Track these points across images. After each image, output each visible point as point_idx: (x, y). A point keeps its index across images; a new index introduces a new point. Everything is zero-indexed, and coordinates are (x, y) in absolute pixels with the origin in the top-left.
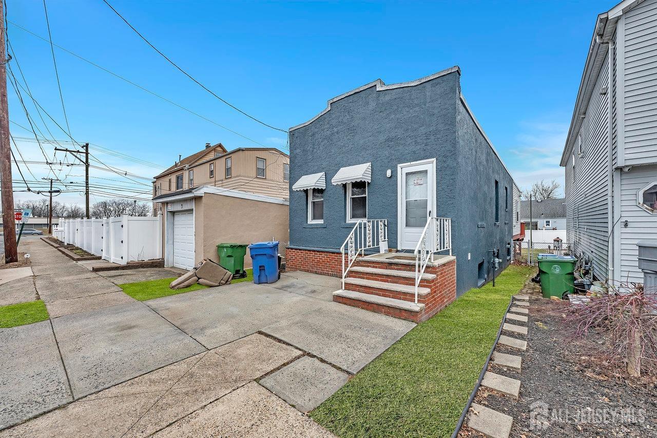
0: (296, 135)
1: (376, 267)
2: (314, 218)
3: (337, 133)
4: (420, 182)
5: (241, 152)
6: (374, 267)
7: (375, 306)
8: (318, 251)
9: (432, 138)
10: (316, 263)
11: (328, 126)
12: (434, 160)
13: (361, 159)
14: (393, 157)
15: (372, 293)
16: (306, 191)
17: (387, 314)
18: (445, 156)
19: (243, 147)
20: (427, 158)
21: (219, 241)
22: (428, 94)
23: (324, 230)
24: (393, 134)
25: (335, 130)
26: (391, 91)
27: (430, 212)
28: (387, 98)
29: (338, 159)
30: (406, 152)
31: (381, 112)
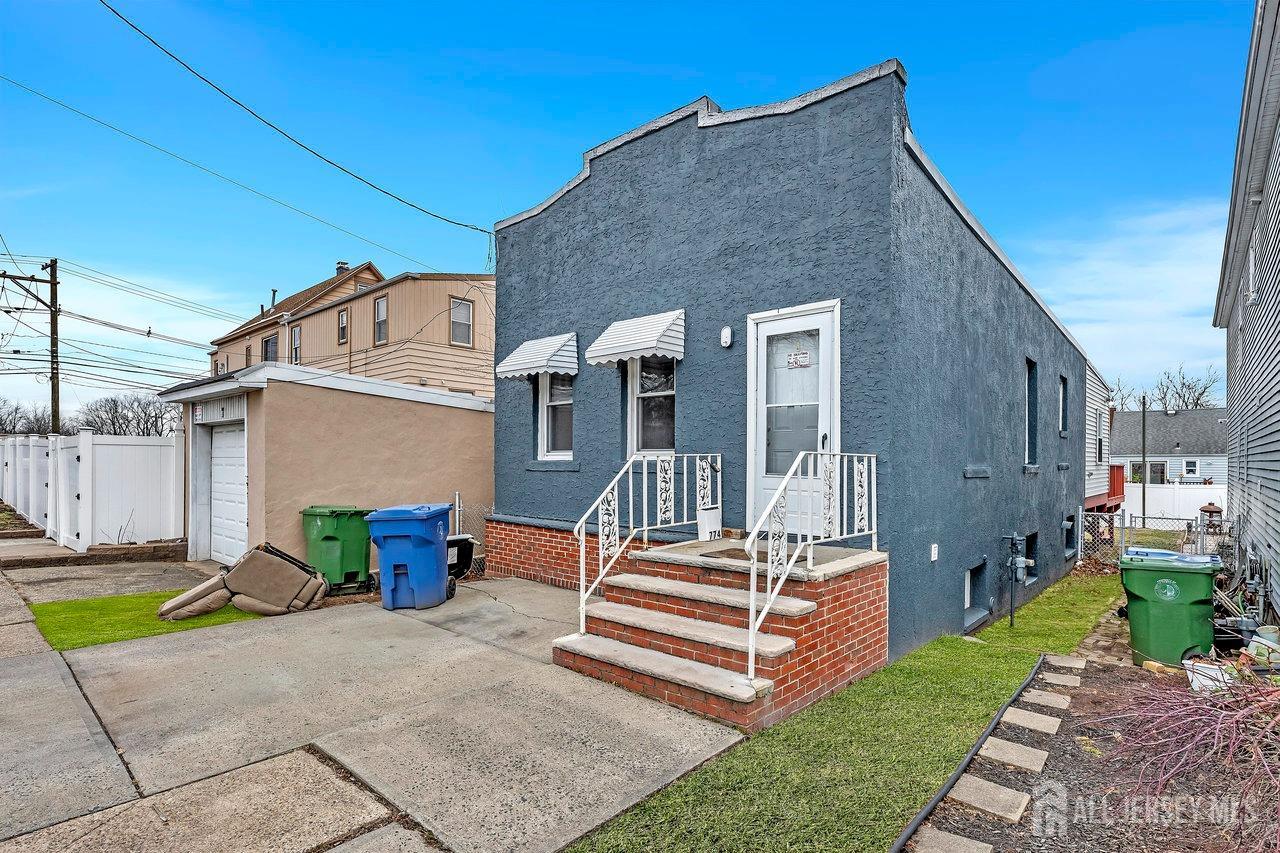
0: (510, 240)
1: (674, 577)
2: (554, 446)
3: (606, 234)
4: (802, 360)
5: (409, 284)
6: (668, 576)
7: (648, 681)
8: (559, 530)
9: (833, 246)
10: (553, 558)
11: (584, 217)
12: (836, 303)
13: (661, 301)
14: (738, 296)
15: (649, 646)
16: (534, 380)
17: (675, 703)
18: (861, 294)
19: (415, 270)
20: (819, 299)
21: (305, 503)
22: (823, 133)
23: (573, 477)
24: (737, 238)
25: (601, 226)
26: (732, 128)
27: (825, 437)
28: (724, 144)
29: (606, 300)
30: (770, 281)
31: (708, 180)
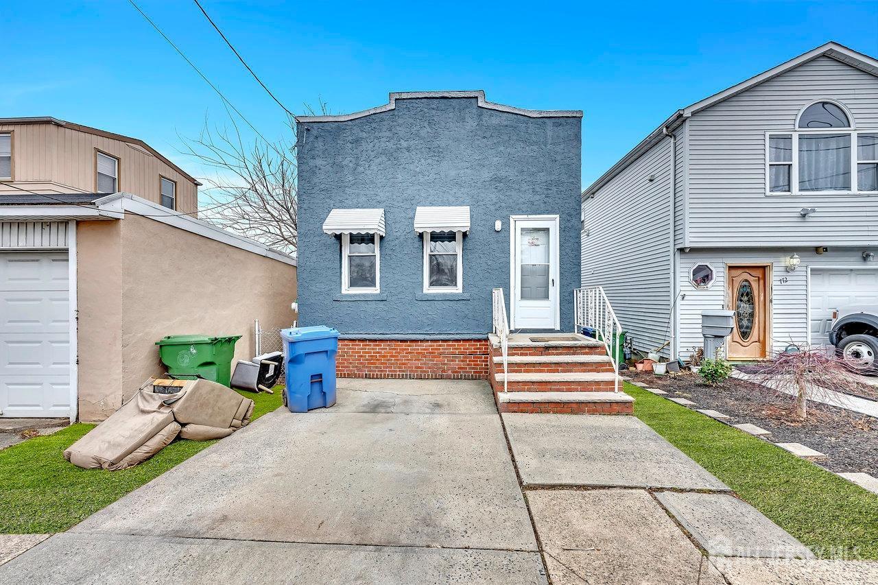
0: (314, 132)
1: (526, 355)
3: (408, 149)
4: (536, 242)
5: (52, 128)
6: (522, 354)
7: (574, 405)
8: (370, 340)
9: (555, 189)
10: (367, 360)
11: (388, 134)
12: (557, 216)
13: (452, 199)
14: (503, 205)
16: (339, 237)
18: (570, 215)
20: (548, 214)
22: (550, 133)
23: (381, 305)
24: (503, 173)
25: (404, 144)
26: (501, 114)
27: (553, 280)
28: (495, 121)
29: (409, 192)
30: (521, 200)
31: (484, 137)
